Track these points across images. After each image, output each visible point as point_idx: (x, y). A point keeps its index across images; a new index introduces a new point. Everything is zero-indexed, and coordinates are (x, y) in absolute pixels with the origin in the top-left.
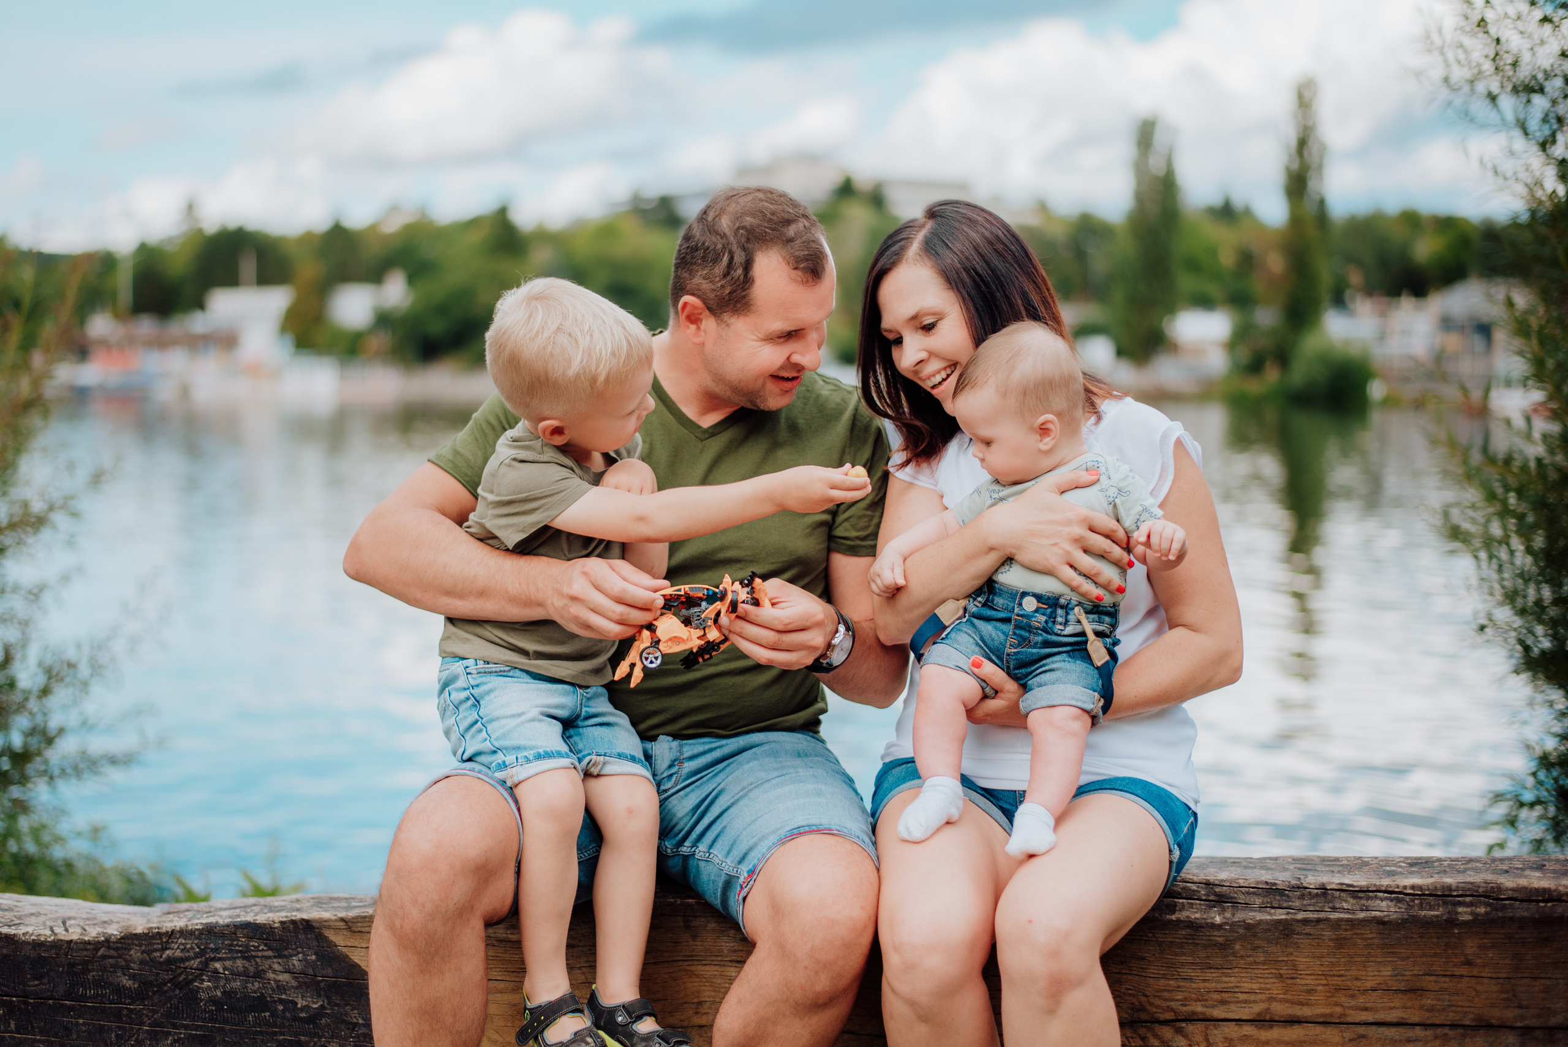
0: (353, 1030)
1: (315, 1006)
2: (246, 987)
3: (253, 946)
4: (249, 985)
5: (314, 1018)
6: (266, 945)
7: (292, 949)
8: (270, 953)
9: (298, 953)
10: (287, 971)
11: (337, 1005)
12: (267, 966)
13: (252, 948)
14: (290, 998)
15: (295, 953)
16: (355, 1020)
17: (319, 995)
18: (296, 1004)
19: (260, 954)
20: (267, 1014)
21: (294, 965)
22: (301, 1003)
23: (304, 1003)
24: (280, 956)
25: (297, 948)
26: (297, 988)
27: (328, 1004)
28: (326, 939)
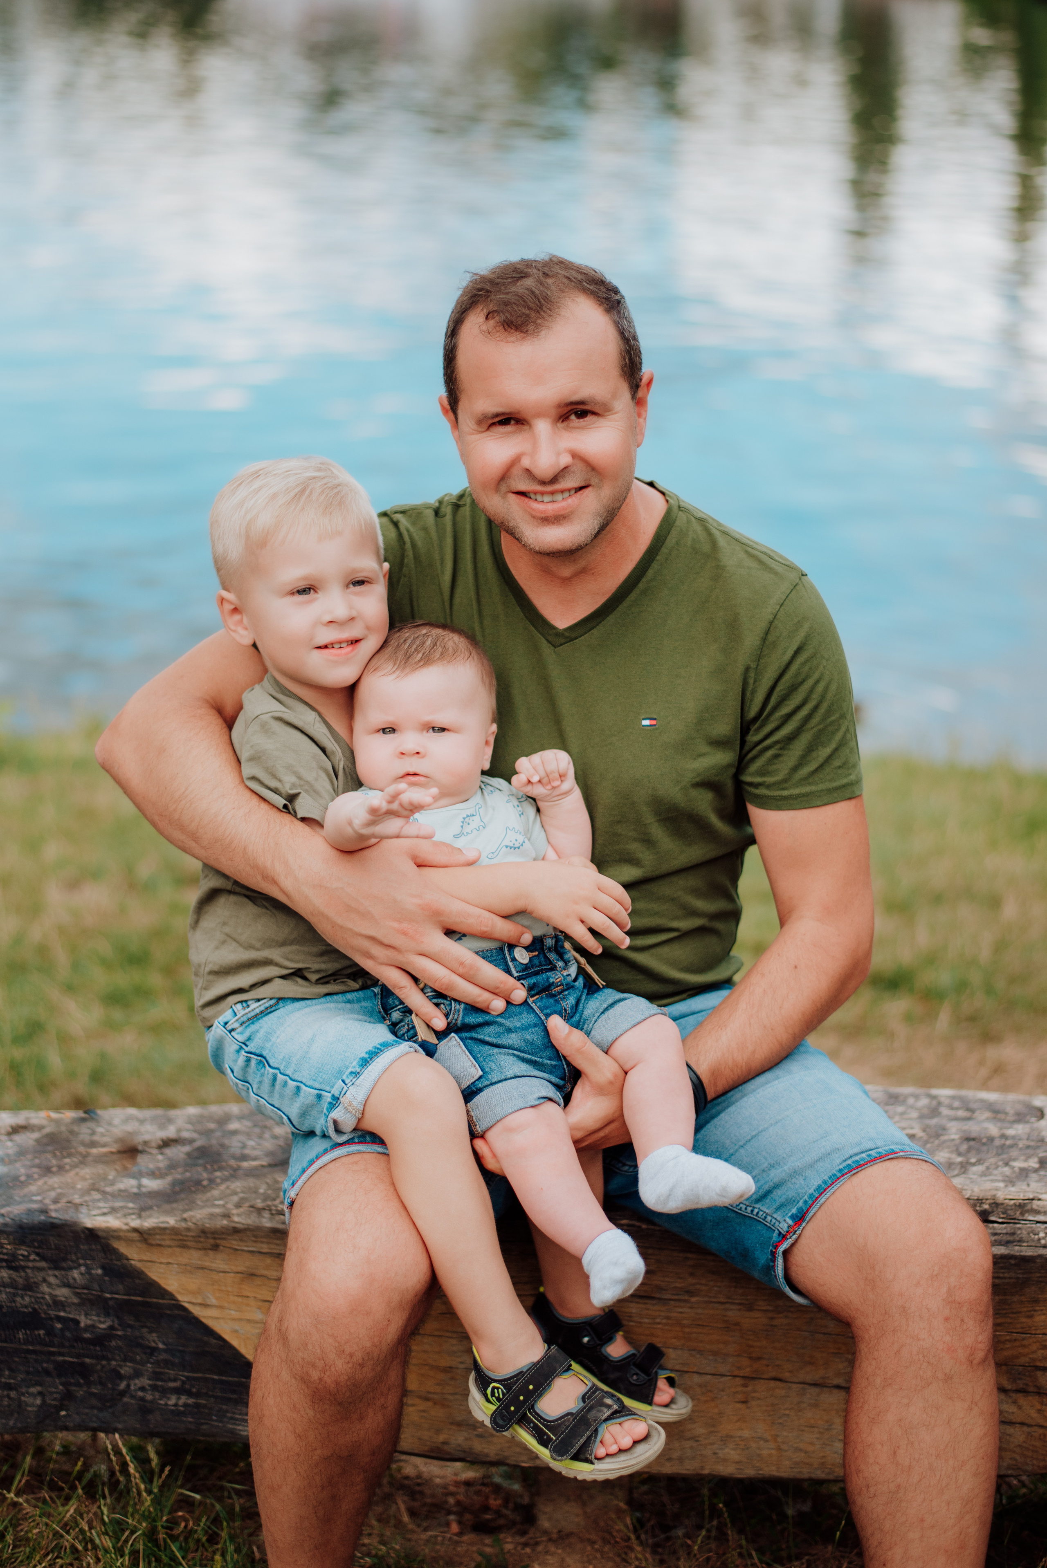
0: (152, 1354)
1: (103, 1326)
2: (14, 1301)
3: (23, 1255)
4: (18, 1299)
5: (101, 1340)
6: (38, 1254)
7: (72, 1261)
8: (43, 1264)
9: (80, 1265)
10: (67, 1285)
11: (130, 1326)
12: (40, 1279)
13: (21, 1257)
14: (71, 1316)
15: (76, 1265)
16: (153, 1345)
17: (107, 1315)
18: (77, 1322)
19: (30, 1264)
20: (42, 1332)
21: (74, 1279)
22: (84, 1321)
23: (89, 1322)
24: (57, 1268)
25: (78, 1259)
26: (79, 1305)
27: (119, 1325)
28: (115, 1251)
